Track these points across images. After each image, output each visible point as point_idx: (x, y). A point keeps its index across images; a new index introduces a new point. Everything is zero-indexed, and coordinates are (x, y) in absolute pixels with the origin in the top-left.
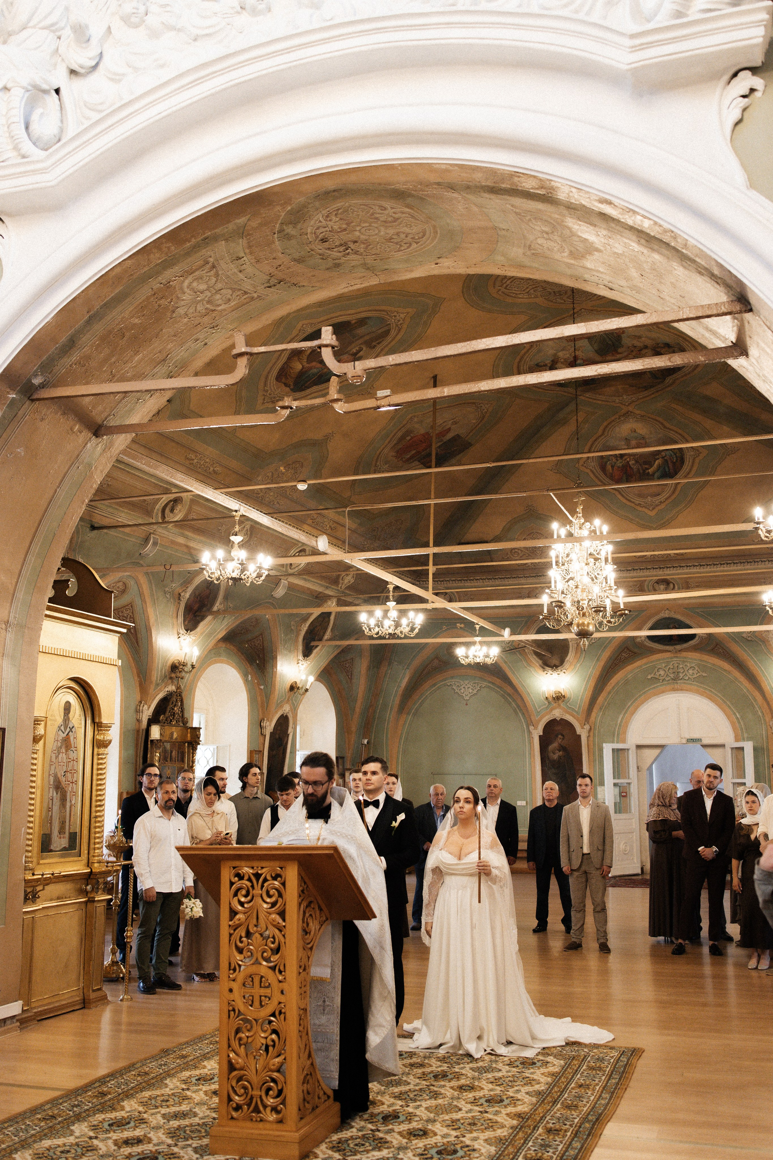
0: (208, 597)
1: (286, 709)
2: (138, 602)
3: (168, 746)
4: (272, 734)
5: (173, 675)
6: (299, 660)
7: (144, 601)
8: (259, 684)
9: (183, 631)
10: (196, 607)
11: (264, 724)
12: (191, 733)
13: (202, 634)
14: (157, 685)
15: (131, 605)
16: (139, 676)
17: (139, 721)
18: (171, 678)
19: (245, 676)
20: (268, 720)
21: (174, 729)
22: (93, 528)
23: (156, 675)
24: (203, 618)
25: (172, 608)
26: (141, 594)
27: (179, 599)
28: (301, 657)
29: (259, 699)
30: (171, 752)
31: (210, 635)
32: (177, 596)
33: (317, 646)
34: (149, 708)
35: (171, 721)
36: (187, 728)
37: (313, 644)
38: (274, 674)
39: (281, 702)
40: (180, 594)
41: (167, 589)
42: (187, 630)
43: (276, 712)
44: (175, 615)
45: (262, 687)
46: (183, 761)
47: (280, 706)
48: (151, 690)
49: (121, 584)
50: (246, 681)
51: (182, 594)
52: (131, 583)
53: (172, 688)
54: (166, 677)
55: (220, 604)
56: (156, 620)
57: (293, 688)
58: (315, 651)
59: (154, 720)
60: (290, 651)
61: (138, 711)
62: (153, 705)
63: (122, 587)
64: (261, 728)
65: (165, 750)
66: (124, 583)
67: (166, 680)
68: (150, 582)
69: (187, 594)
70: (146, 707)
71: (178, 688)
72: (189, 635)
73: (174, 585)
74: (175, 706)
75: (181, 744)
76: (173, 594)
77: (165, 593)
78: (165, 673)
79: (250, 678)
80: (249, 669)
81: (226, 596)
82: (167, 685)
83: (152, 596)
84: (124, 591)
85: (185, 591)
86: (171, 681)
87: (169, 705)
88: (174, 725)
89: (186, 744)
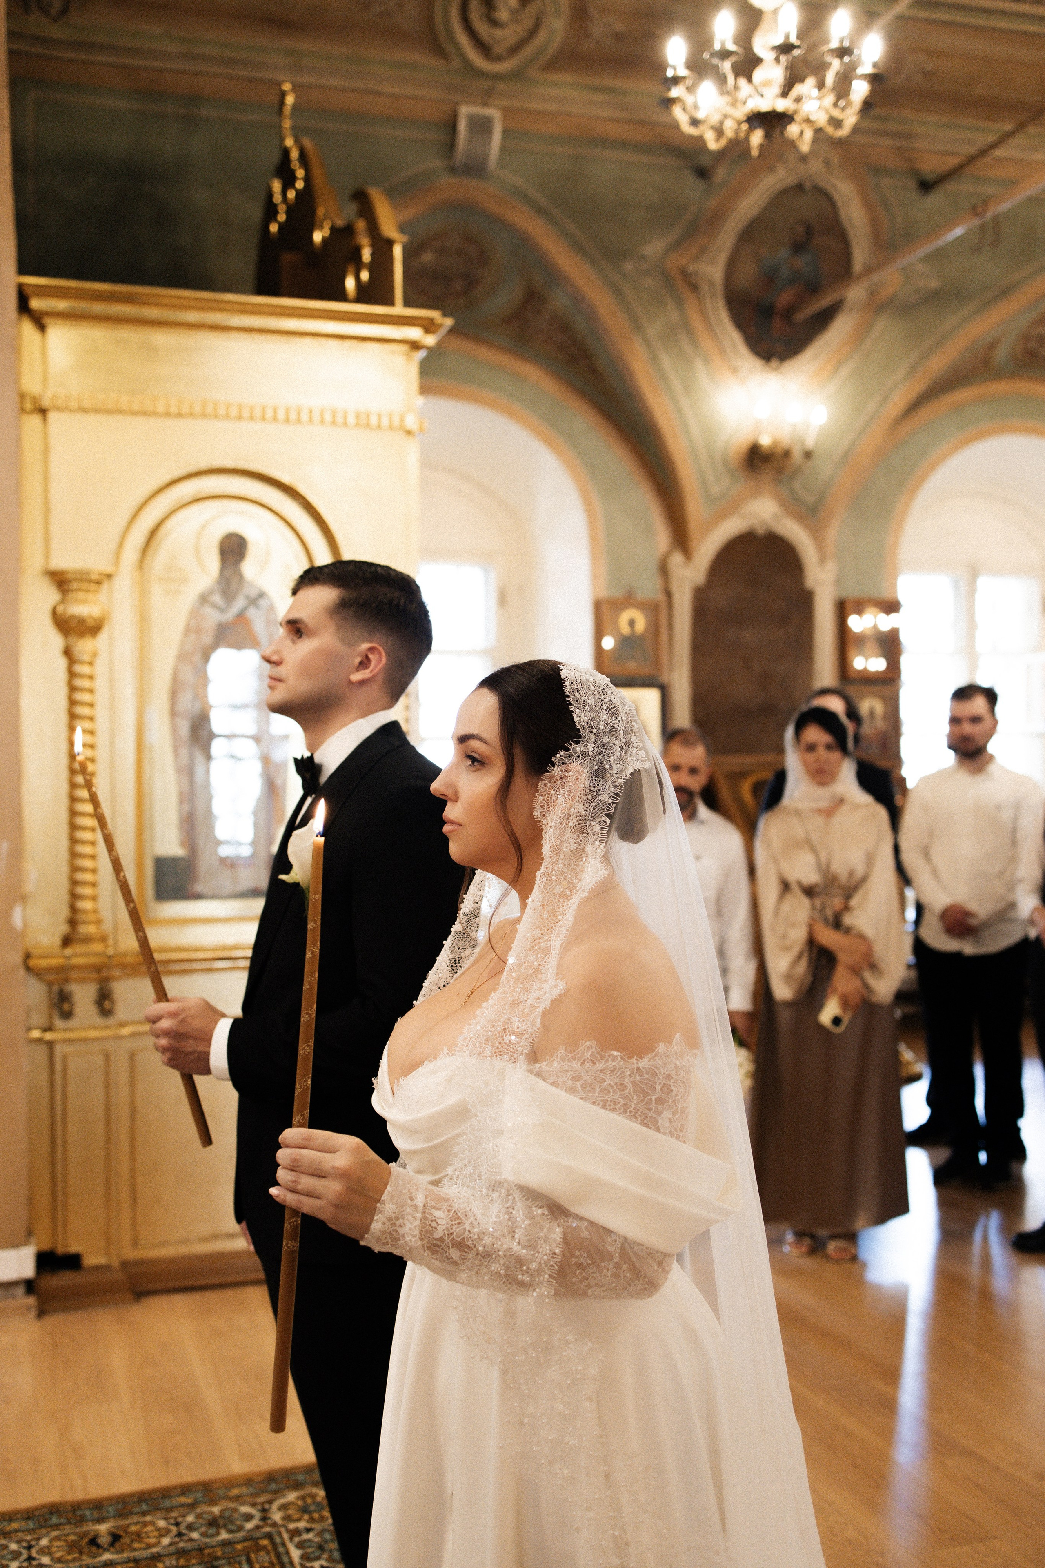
22: (926, 186)
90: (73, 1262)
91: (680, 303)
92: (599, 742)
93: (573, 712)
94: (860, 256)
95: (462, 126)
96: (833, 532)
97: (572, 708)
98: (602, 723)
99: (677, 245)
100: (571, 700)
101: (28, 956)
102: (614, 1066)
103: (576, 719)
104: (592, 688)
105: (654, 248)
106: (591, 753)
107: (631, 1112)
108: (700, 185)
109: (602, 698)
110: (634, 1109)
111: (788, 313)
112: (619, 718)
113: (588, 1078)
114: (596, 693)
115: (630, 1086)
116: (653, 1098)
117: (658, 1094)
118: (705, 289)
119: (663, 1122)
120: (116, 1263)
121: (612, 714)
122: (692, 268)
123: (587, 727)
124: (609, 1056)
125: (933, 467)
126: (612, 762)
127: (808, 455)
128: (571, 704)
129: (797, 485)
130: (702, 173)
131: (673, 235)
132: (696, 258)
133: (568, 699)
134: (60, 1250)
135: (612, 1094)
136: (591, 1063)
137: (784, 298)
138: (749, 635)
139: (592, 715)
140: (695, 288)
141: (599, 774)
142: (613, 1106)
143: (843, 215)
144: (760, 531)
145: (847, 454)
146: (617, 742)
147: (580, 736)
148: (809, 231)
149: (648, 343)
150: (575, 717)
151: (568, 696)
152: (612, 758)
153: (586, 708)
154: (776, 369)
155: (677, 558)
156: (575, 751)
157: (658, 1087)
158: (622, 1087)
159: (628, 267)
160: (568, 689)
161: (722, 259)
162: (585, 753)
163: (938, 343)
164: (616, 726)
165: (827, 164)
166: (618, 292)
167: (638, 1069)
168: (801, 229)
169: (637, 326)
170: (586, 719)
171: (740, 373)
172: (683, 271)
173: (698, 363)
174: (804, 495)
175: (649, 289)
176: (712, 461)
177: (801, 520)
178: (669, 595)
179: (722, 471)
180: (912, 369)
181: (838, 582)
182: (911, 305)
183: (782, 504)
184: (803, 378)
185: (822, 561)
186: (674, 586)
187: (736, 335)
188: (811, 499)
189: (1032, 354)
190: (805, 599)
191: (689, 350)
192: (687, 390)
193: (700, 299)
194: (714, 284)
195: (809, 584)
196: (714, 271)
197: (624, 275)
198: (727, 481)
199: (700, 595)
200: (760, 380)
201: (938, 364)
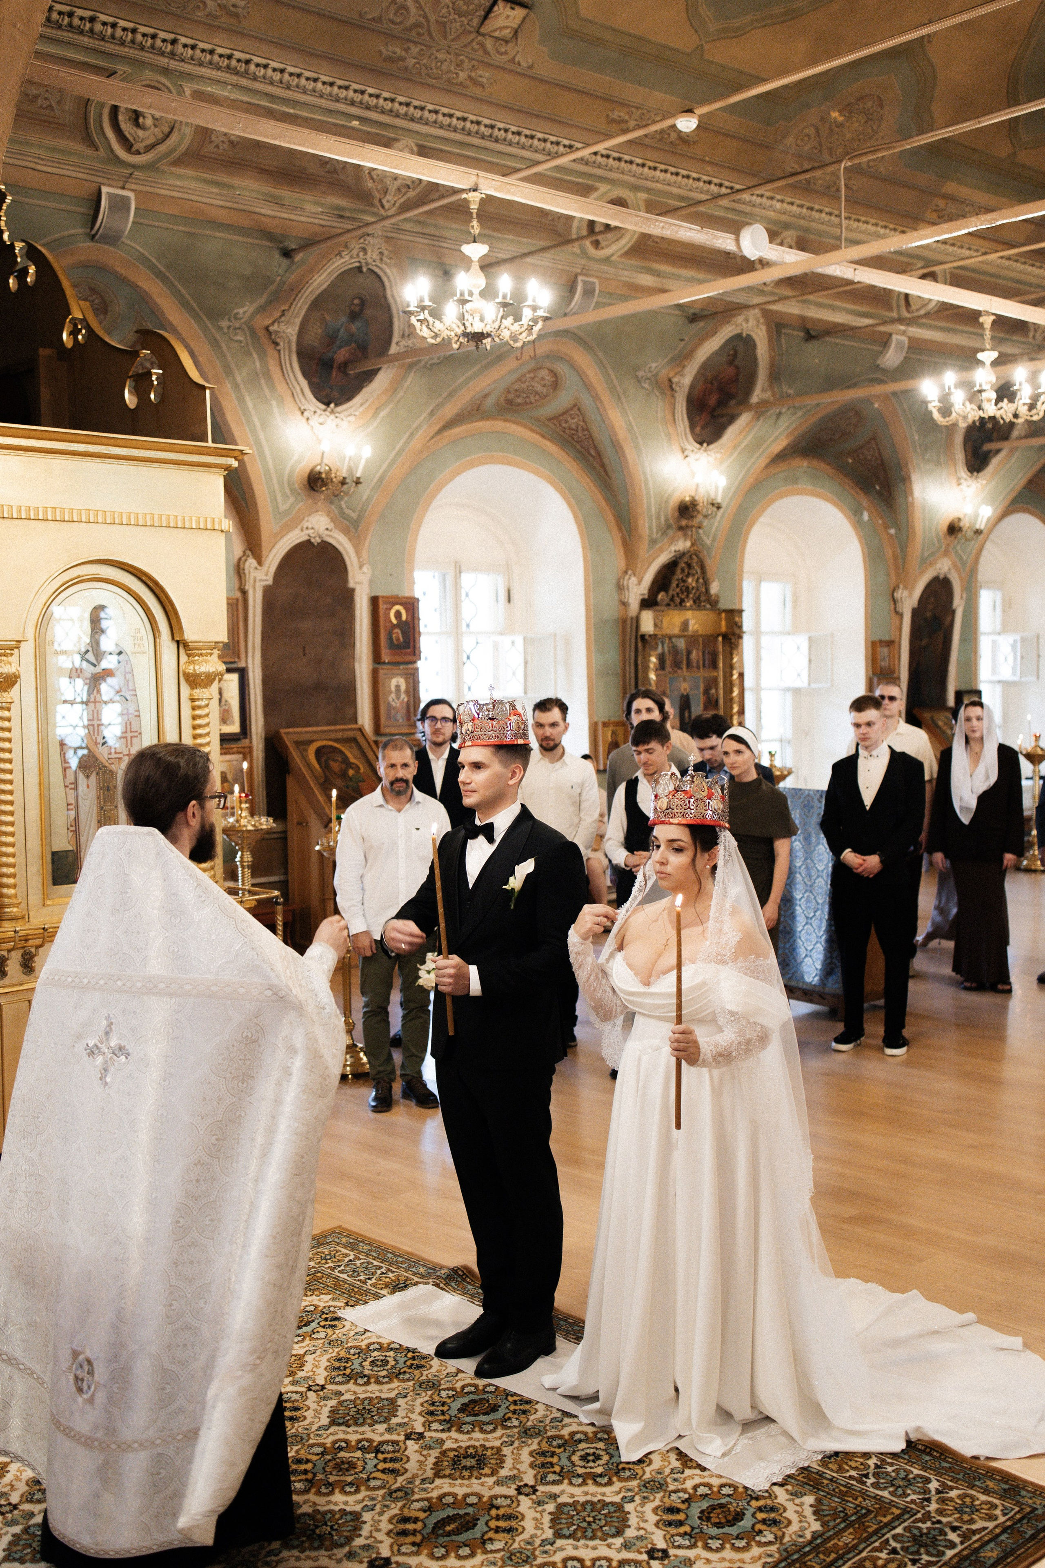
0: (735, 380)
1: (943, 566)
2: (587, 402)
3: (681, 644)
4: (915, 613)
5: (684, 523)
6: (959, 479)
7: (596, 398)
8: (886, 527)
10: (713, 400)
11: (898, 595)
12: (727, 619)
13: (735, 448)
14: (653, 542)
15: (576, 407)
16: (620, 529)
17: (624, 604)
18: (681, 528)
19: (855, 513)
20: (905, 587)
21: (689, 614)
23: (647, 526)
24: (732, 419)
25: (659, 406)
26: (588, 387)
27: (672, 389)
28: (963, 472)
29: (889, 552)
30: (689, 653)
31: (756, 445)
32: (667, 383)
33: (998, 451)
34: (640, 582)
35: (682, 601)
36: (720, 612)
37: (987, 447)
38: (908, 508)
39: (932, 554)
40: (670, 380)
41: (640, 374)
42: (701, 444)
43: (922, 573)
44: (669, 416)
45: (892, 531)
46: (714, 665)
47: (926, 562)
48: (643, 549)
49: (543, 373)
50: (858, 524)
51: (675, 380)
52: (562, 369)
53: (683, 545)
54: (669, 526)
55: (763, 390)
56: (630, 429)
57: (953, 529)
58: (995, 462)
59: (647, 603)
60: (938, 463)
61: (620, 587)
62: (649, 577)
63: (549, 379)
64: (895, 601)
65: (675, 651)
66: (551, 371)
67: (671, 532)
68: (600, 363)
69: (686, 380)
70: (634, 580)
71: (693, 545)
72: (706, 450)
73: (654, 365)
74: (688, 575)
75: (709, 640)
76: (655, 382)
77: (638, 380)
78: (666, 521)
79: (866, 516)
80: (865, 502)
81: (775, 376)
82: (672, 541)
83: (612, 389)
84: (556, 385)
85: (681, 374)
86: (680, 533)
87: (679, 575)
88: (691, 608)
89: (720, 639)
91: (263, 355)
95: (104, 202)
96: (368, 541)
99: (262, 309)
105: (245, 310)
108: (285, 262)
111: (344, 367)
118: (282, 344)
122: (274, 328)
125: (440, 488)
127: (358, 482)
129: (345, 505)
130: (287, 254)
131: (262, 300)
132: (278, 320)
137: (342, 355)
138: (306, 625)
140: (277, 344)
143: (389, 293)
144: (316, 541)
145: (381, 479)
148: (363, 303)
149: (236, 386)
154: (332, 412)
155: (251, 562)
159: (224, 324)
161: (298, 321)
163: (450, 395)
165: (381, 253)
166: (215, 343)
168: (356, 301)
169: (229, 372)
171: (306, 414)
172: (267, 329)
173: (274, 403)
174: (347, 511)
175: (240, 342)
176: (281, 483)
177: (346, 532)
178: (244, 592)
179: (288, 491)
180: (432, 413)
181: (371, 582)
182: (433, 365)
183: (332, 520)
184: (352, 418)
185: (361, 567)
186: (249, 587)
187: (304, 383)
188: (354, 515)
189: (510, 402)
190: (348, 596)
191: (267, 392)
192: (264, 425)
193: (279, 351)
194: (289, 341)
195: (351, 584)
196: (290, 331)
197: (220, 329)
198: (292, 500)
199: (269, 594)
200: (321, 420)
201: (450, 411)
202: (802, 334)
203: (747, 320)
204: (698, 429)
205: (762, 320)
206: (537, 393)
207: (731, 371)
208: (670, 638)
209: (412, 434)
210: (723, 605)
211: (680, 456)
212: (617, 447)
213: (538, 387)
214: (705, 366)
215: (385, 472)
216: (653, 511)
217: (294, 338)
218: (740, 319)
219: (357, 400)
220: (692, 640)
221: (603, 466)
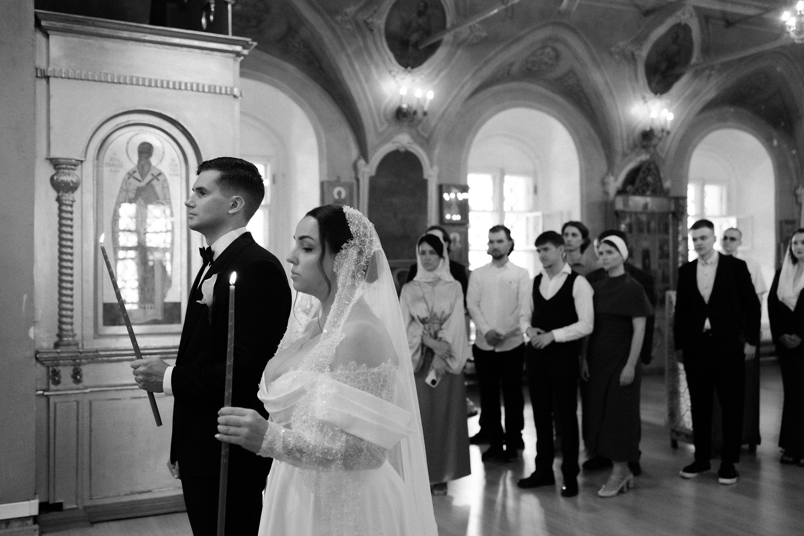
0: (678, 53)
3: (644, 218)
5: (645, 143)
8: (790, 149)
9: (649, 94)
10: (663, 66)
11: (799, 191)
12: (675, 203)
13: (679, 96)
14: (625, 155)
15: (571, 72)
17: (606, 193)
18: (643, 147)
19: (767, 141)
21: (648, 199)
23: (619, 146)
24: (677, 77)
26: (577, 58)
27: (634, 59)
29: (791, 166)
30: (649, 223)
31: (694, 95)
32: (630, 56)
34: (616, 179)
35: (644, 191)
36: (670, 198)
40: (633, 54)
41: (613, 49)
42: (656, 93)
44: (633, 77)
45: (794, 152)
46: (666, 231)
48: (618, 160)
49: (548, 50)
50: (770, 148)
51: (636, 53)
52: (560, 47)
53: (644, 157)
54: (635, 146)
56: (607, 84)
59: (621, 192)
61: (604, 183)
62: (622, 176)
63: (552, 53)
64: (796, 196)
65: (639, 222)
66: (554, 49)
67: (637, 150)
68: (585, 43)
69: (644, 52)
70: (611, 179)
71: (652, 156)
72: (659, 98)
73: (621, 44)
74: (648, 175)
75: (663, 215)
76: (623, 55)
77: (611, 54)
78: (634, 141)
79: (775, 143)
80: (774, 134)
81: (706, 50)
82: (638, 155)
83: (594, 60)
84: (558, 57)
85: (640, 49)
86: (643, 151)
87: (641, 175)
88: (649, 196)
89: (670, 216)
90: (59, 507)
91: (364, 37)
92: (360, 240)
93: (350, 227)
94: (450, 19)
96: (436, 152)
97: (349, 225)
98: (361, 232)
100: (349, 222)
101: (37, 352)
102: (363, 372)
103: (351, 230)
104: (356, 217)
105: (351, 10)
106: (357, 244)
107: (370, 390)
109: (361, 221)
110: (372, 389)
111: (416, 45)
112: (368, 230)
113: (353, 377)
114: (358, 219)
115: (370, 380)
116: (380, 384)
117: (382, 383)
118: (375, 31)
119: (384, 395)
120: (81, 507)
121: (365, 228)
122: (370, 20)
123: (355, 233)
124: (361, 367)
125: (484, 122)
126: (366, 248)
127: (425, 114)
128: (349, 224)
129: (419, 128)
131: (361, 4)
132: (372, 16)
133: (347, 221)
134: (51, 502)
135: (362, 383)
136: (353, 371)
137: (414, 37)
138: (397, 200)
139: (357, 228)
140: (371, 30)
141: (360, 253)
142: (363, 388)
144: (402, 150)
145: (443, 114)
146: (368, 240)
147: (353, 237)
148: (426, 6)
149: (348, 56)
150: (351, 229)
151: (347, 220)
152: (366, 247)
153: (355, 225)
154: (409, 72)
155: (362, 162)
156: (351, 243)
157: (382, 380)
158: (366, 380)
159: (338, 18)
160: (347, 217)
161: (385, 16)
162: (355, 244)
163: (486, 63)
164: (367, 233)
166: (333, 31)
167: (373, 372)
168: (422, 4)
169: (343, 48)
170: (355, 230)
171: (393, 73)
172: (365, 22)
173: (373, 67)
174: (423, 133)
175: (349, 30)
176: (379, 115)
177: (422, 145)
178: (358, 180)
179: (383, 120)
180: (474, 74)
181: (439, 176)
182: (474, 44)
183: (413, 137)
184: (423, 77)
185: (432, 166)
186: (360, 176)
187: (391, 55)
188: (426, 135)
189: (529, 70)
190: (423, 184)
191: (368, 60)
192: (367, 80)
193: (374, 35)
194: (380, 29)
195: (425, 176)
196: (380, 22)
197: (336, 22)
198: (386, 125)
199: (372, 180)
200: (402, 76)
201: (486, 72)
202: (723, 23)
203: (684, 14)
204: (654, 85)
205: (694, 14)
206: (546, 63)
207: (675, 48)
208: (636, 213)
209: (462, 87)
210: (673, 194)
211: (641, 102)
212: (599, 96)
213: (546, 59)
214: (657, 44)
215: (446, 110)
216: (625, 135)
217: (383, 27)
218: (679, 13)
219: (425, 65)
220: (652, 215)
221: (592, 109)
